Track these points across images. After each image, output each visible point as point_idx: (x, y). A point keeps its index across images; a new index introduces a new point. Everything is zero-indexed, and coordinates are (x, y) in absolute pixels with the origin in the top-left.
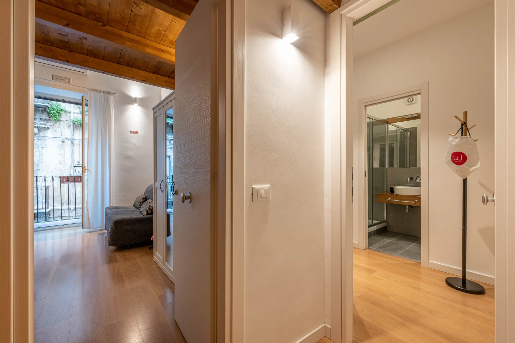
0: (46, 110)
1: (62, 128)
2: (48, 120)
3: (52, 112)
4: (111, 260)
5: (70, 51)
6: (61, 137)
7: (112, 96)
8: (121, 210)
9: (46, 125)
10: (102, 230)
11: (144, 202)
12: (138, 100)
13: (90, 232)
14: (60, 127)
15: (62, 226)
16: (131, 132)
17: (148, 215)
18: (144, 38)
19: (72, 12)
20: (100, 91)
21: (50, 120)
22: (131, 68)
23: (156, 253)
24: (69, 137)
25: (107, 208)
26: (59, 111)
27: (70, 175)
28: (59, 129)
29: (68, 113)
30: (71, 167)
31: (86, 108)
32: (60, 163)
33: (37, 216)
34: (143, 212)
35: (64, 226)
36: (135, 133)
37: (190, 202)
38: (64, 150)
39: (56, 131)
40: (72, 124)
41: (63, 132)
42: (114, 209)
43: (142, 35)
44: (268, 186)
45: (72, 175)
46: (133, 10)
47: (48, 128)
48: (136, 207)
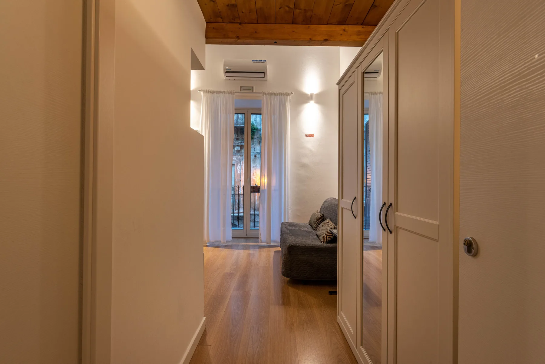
1: (255, 144)
5: (240, 24)
6: (254, 152)
7: (289, 97)
11: (320, 223)
12: (314, 97)
14: (253, 144)
16: (307, 135)
17: (327, 243)
22: (308, 26)
23: (341, 312)
24: (259, 152)
25: (283, 223)
26: (253, 130)
27: (256, 184)
28: (253, 146)
29: (259, 131)
34: (320, 238)
36: (311, 137)
38: (256, 163)
41: (255, 148)
42: (289, 225)
48: (311, 226)
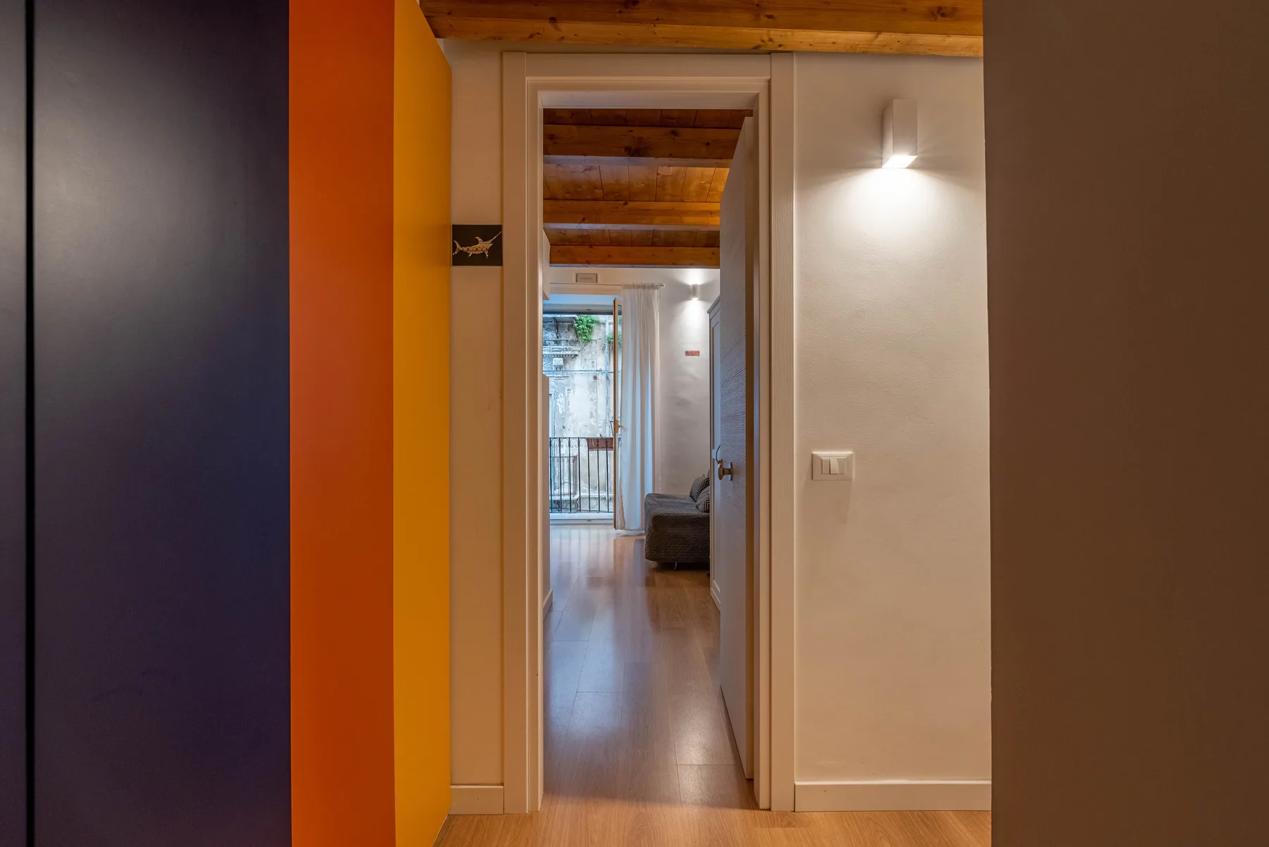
0: (573, 325)
1: (593, 353)
2: (575, 342)
3: (581, 326)
4: (649, 583)
5: (591, 246)
6: (593, 369)
7: (656, 291)
8: (667, 500)
9: (573, 351)
10: (641, 535)
11: (703, 489)
12: (698, 290)
13: (625, 536)
14: (591, 353)
15: (589, 522)
16: (687, 353)
17: (705, 513)
18: (682, 202)
19: (588, 200)
20: (639, 287)
21: (578, 341)
22: (672, 248)
23: (714, 581)
24: (603, 368)
25: (649, 495)
26: (589, 324)
27: (602, 435)
28: (590, 356)
29: (602, 325)
30: (605, 423)
31: (619, 317)
32: (592, 416)
33: (558, 506)
34: (699, 508)
35: (592, 522)
36: (694, 355)
37: (731, 479)
38: (596, 391)
39: (585, 360)
40: (607, 344)
41: (595, 361)
42: (658, 497)
43: (678, 198)
44: (849, 452)
45: (604, 436)
46: (659, 172)
47: (576, 355)
48: (693, 498)
